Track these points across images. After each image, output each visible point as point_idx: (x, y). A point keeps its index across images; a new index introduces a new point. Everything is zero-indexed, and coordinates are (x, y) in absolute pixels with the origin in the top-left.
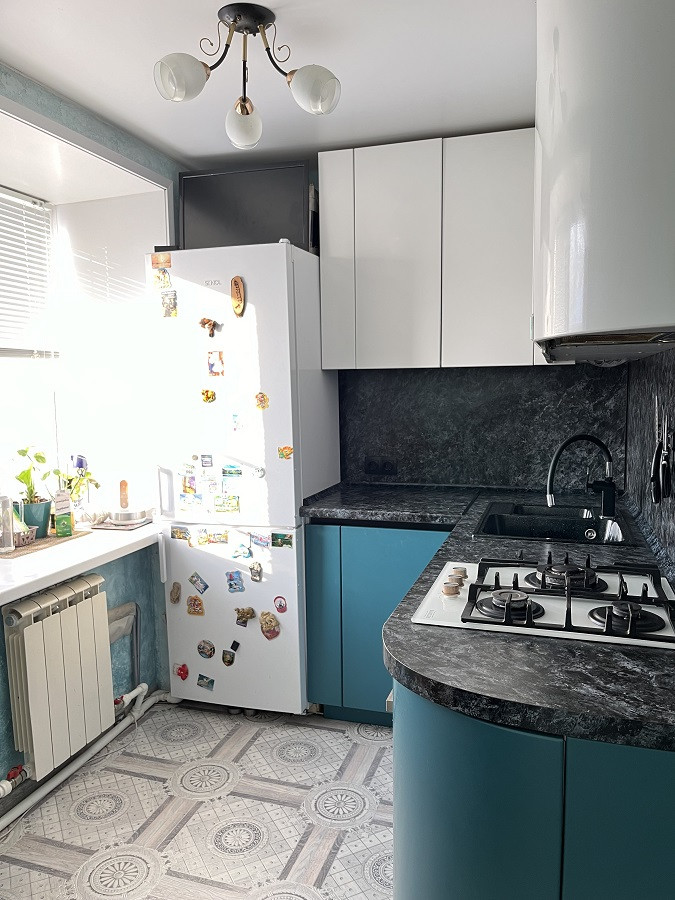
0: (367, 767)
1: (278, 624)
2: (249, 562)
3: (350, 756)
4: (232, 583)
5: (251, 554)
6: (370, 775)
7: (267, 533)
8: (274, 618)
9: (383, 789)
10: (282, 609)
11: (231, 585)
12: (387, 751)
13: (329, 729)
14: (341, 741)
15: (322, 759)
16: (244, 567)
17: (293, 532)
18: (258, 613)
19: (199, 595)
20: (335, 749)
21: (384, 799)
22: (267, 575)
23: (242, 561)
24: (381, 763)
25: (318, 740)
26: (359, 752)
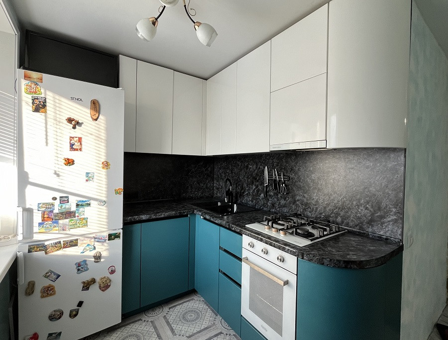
0: (167, 328)
1: (110, 281)
2: (93, 253)
3: (155, 328)
4: (80, 268)
5: (95, 248)
6: (172, 330)
7: (106, 234)
8: (108, 278)
9: (183, 332)
10: (113, 272)
11: (78, 270)
12: (167, 316)
13: (133, 322)
14: (144, 324)
15: (145, 337)
16: (89, 257)
17: (121, 231)
18: (98, 279)
19: (52, 283)
20: (145, 329)
21: (188, 335)
22: (104, 257)
23: (87, 253)
24: (171, 323)
25: (134, 330)
26: (157, 324)
